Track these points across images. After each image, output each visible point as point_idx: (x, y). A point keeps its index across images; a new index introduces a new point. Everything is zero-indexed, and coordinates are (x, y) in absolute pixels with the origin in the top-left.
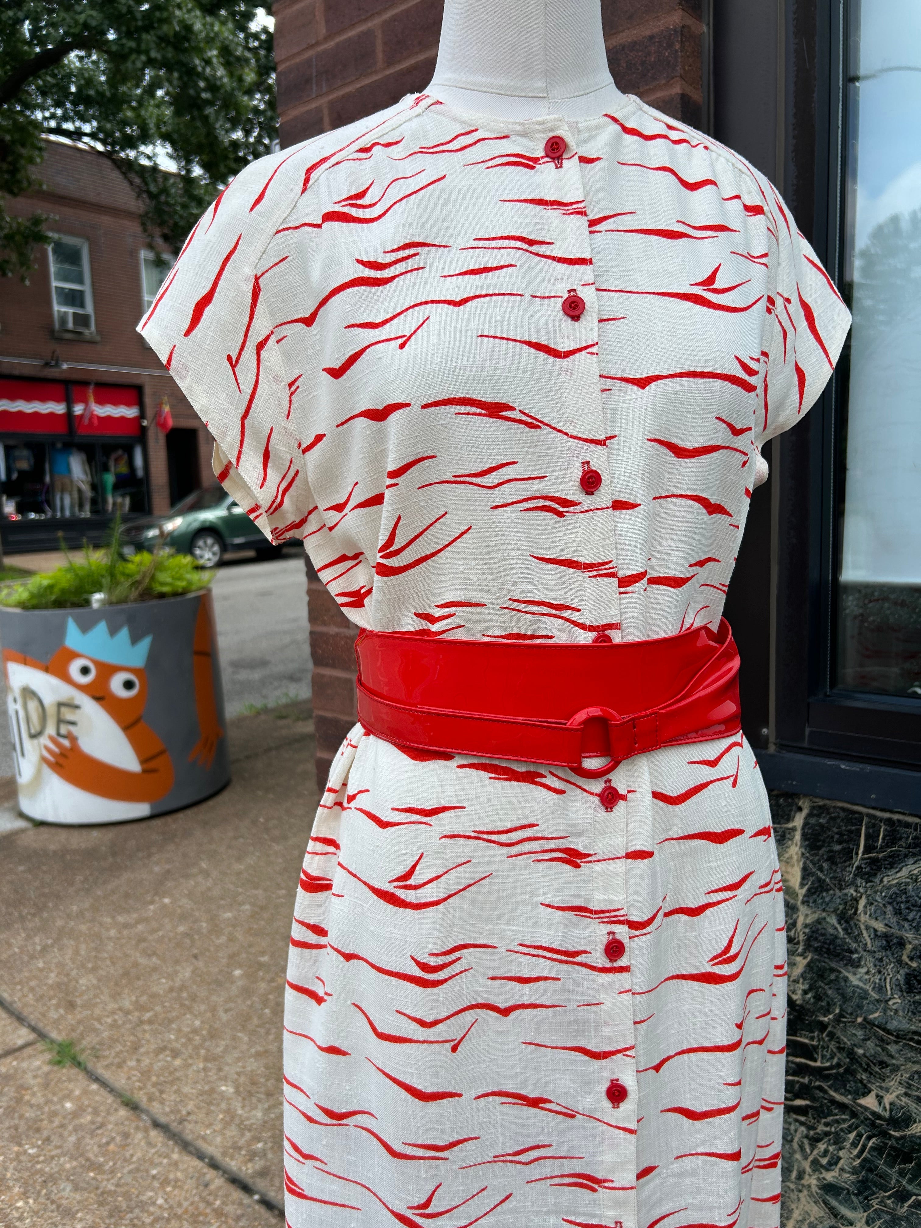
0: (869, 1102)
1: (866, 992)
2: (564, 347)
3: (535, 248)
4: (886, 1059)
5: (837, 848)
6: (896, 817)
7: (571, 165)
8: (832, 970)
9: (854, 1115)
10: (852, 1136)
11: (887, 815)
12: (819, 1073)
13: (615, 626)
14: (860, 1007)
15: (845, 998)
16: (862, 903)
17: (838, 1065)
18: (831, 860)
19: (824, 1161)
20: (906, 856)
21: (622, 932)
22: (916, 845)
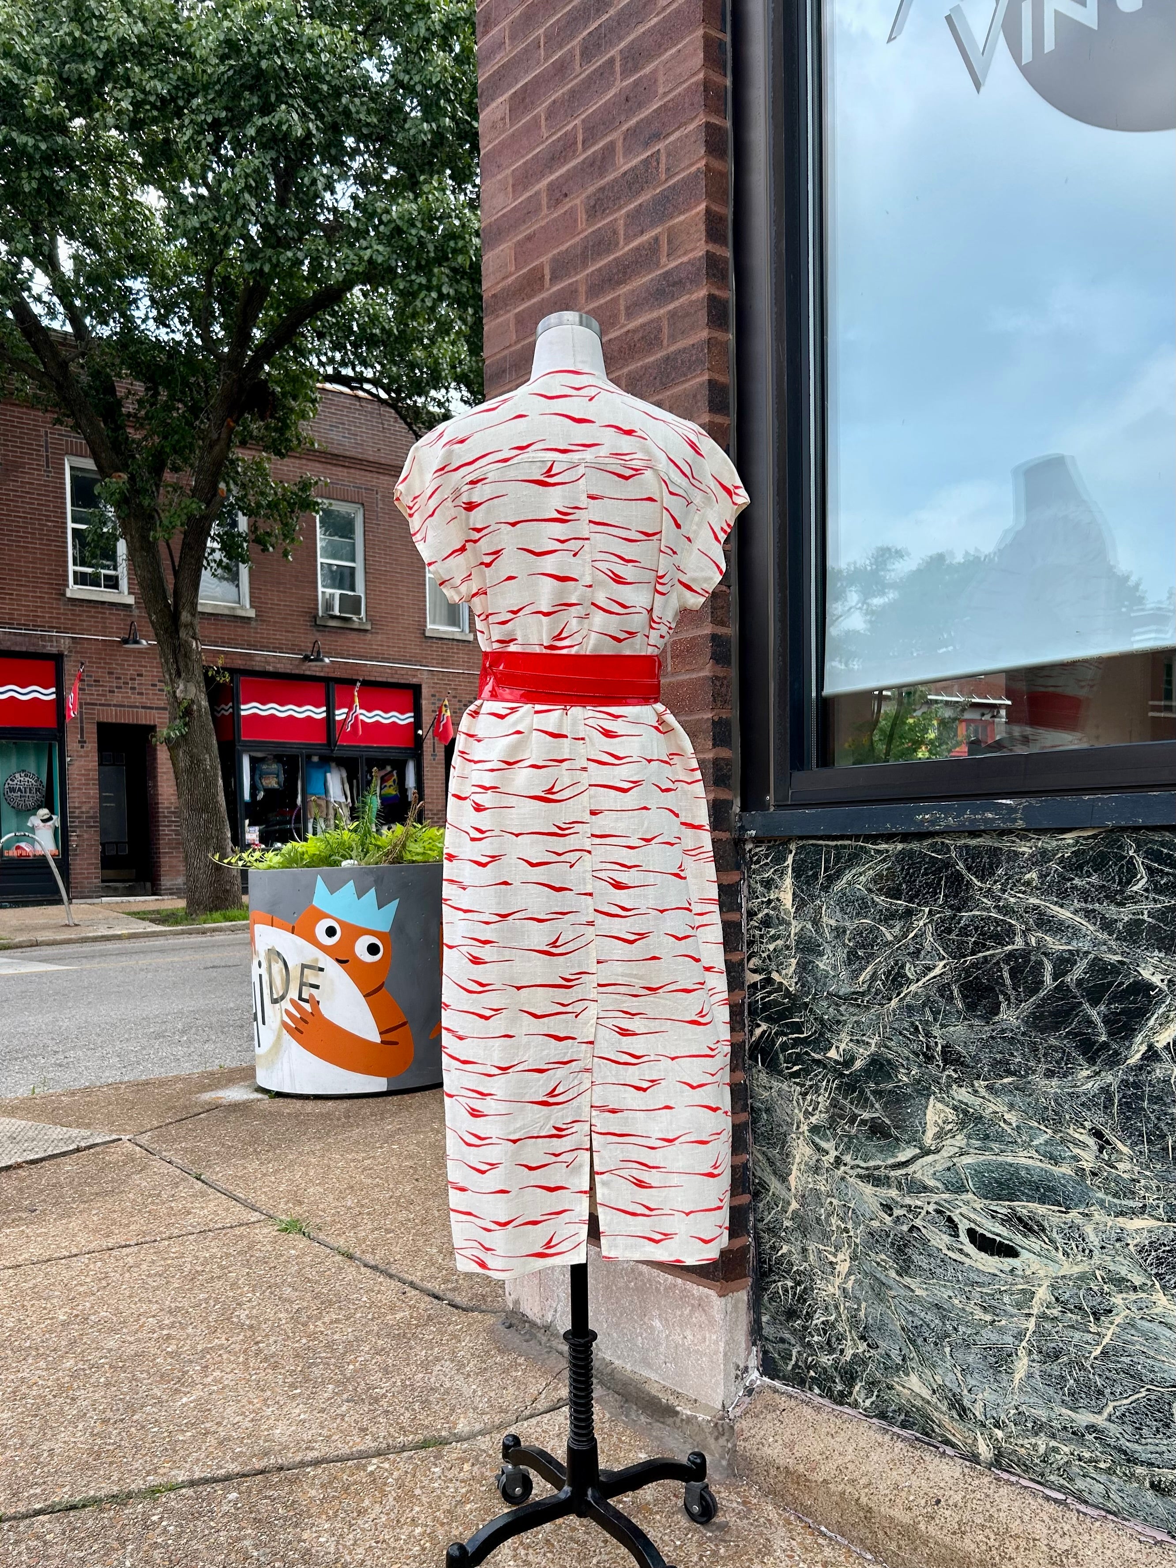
0: (832, 1054)
1: (827, 972)
4: (840, 1018)
5: (810, 873)
6: (839, 843)
8: (810, 962)
9: (825, 1067)
10: (824, 1083)
11: (834, 843)
12: (804, 1042)
14: (825, 984)
15: (817, 981)
16: (824, 908)
17: (815, 1032)
18: (808, 883)
19: (810, 1109)
20: (845, 869)
22: (850, 860)
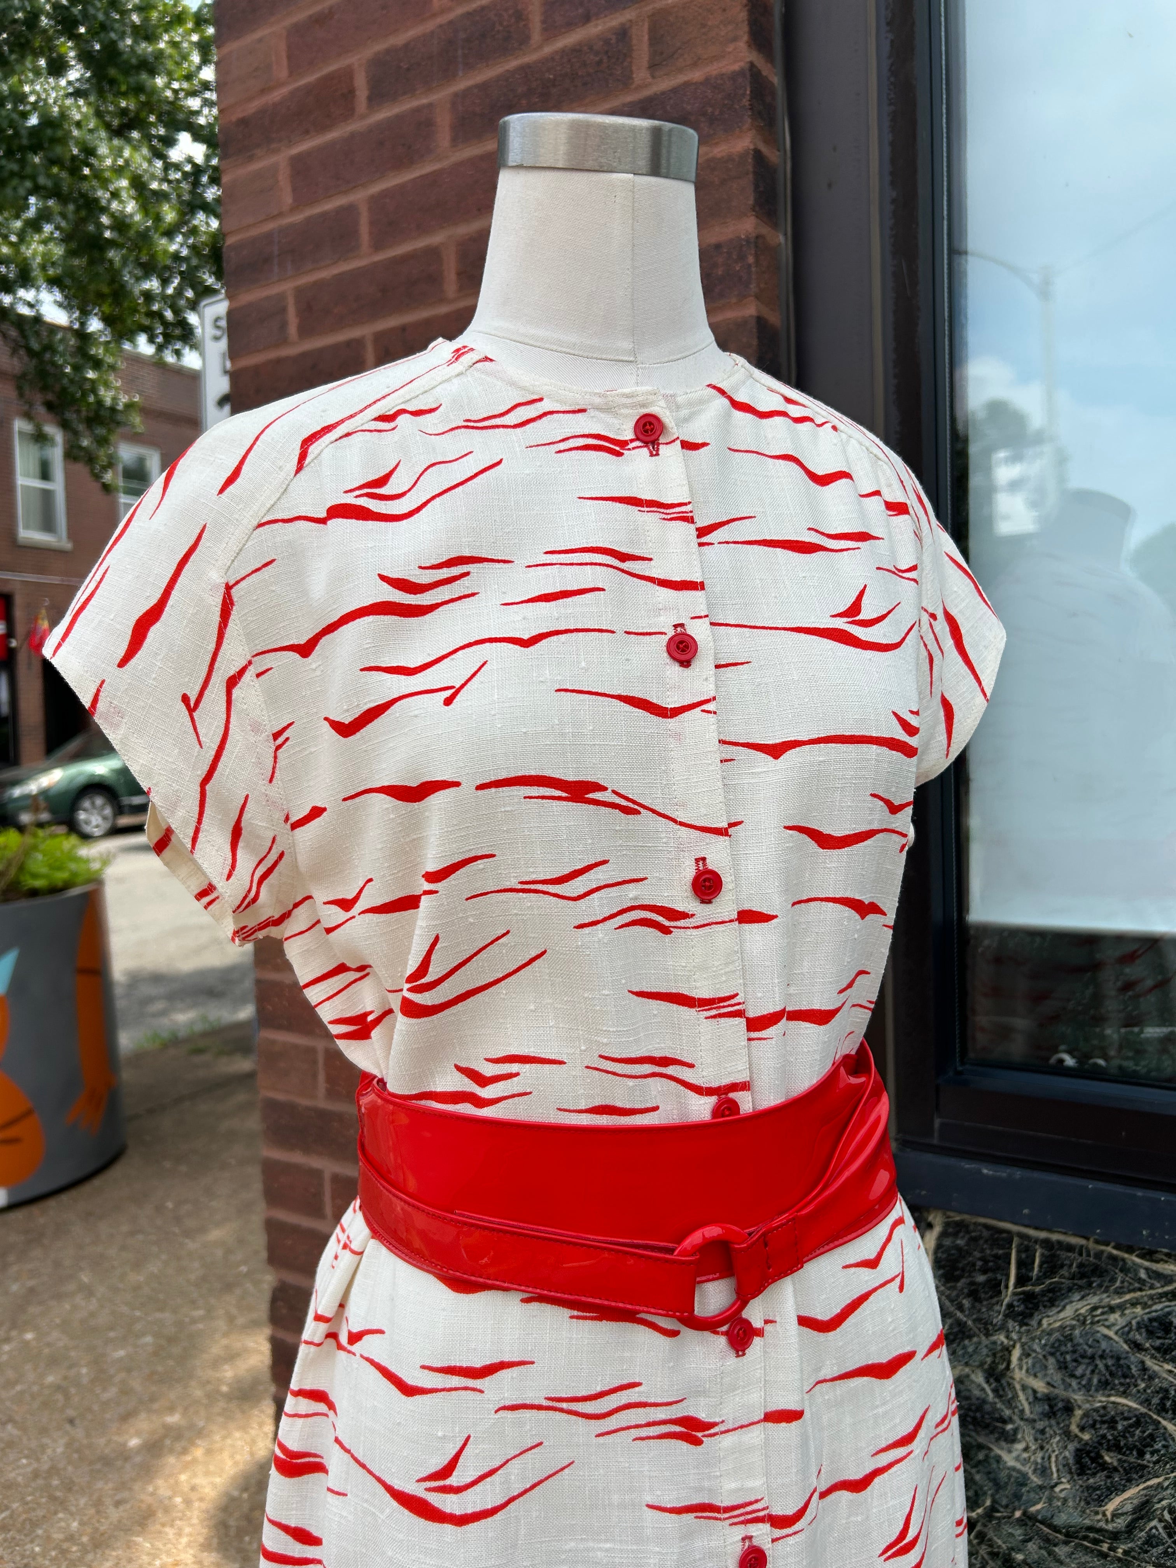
1: (1025, 1476)
2: (671, 702)
3: (628, 565)
5: (981, 1278)
6: (1055, 1236)
7: (670, 453)
11: (1043, 1235)
13: (744, 1086)
14: (1017, 1496)
15: (998, 1486)
16: (1016, 1353)
18: (974, 1294)
20: (1070, 1290)
21: (762, 1534)
22: (1082, 1276)
